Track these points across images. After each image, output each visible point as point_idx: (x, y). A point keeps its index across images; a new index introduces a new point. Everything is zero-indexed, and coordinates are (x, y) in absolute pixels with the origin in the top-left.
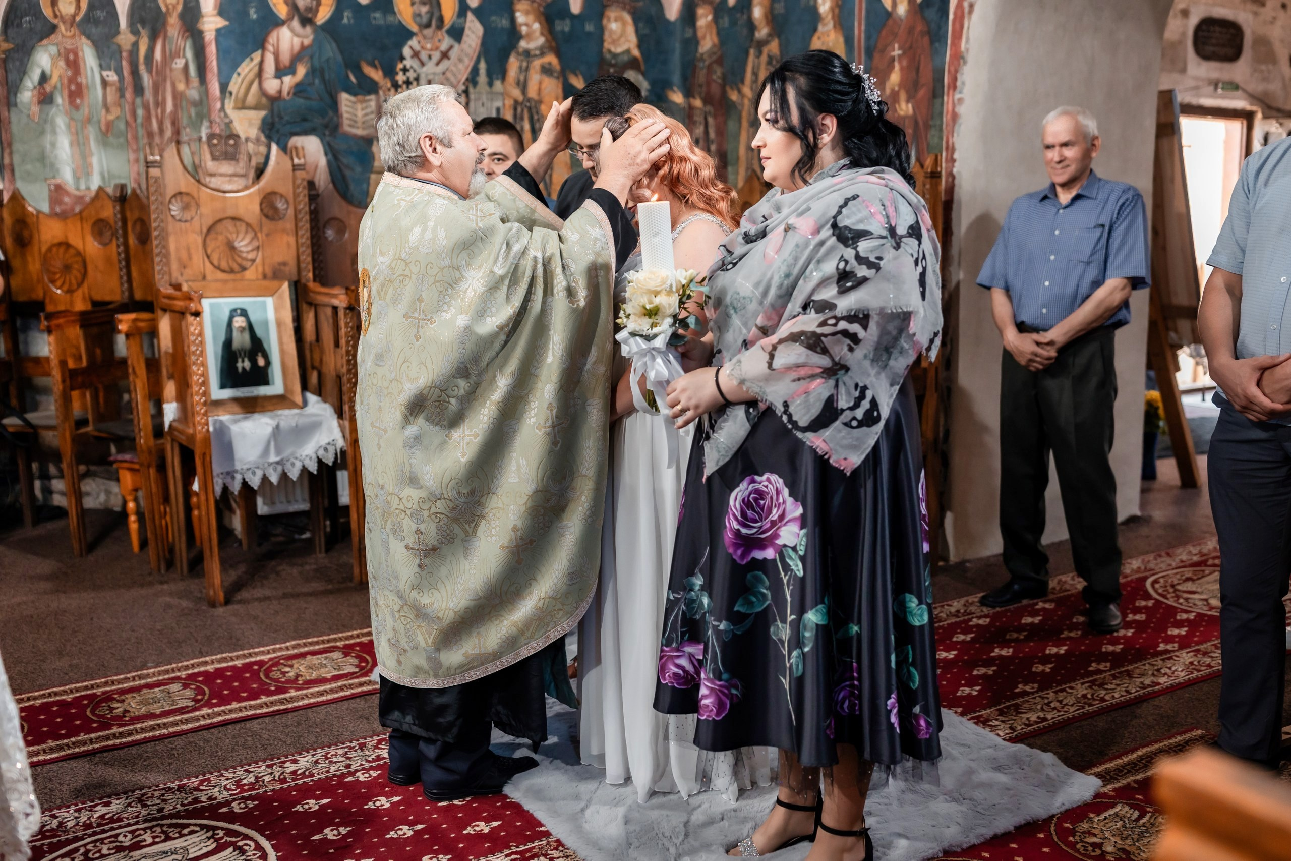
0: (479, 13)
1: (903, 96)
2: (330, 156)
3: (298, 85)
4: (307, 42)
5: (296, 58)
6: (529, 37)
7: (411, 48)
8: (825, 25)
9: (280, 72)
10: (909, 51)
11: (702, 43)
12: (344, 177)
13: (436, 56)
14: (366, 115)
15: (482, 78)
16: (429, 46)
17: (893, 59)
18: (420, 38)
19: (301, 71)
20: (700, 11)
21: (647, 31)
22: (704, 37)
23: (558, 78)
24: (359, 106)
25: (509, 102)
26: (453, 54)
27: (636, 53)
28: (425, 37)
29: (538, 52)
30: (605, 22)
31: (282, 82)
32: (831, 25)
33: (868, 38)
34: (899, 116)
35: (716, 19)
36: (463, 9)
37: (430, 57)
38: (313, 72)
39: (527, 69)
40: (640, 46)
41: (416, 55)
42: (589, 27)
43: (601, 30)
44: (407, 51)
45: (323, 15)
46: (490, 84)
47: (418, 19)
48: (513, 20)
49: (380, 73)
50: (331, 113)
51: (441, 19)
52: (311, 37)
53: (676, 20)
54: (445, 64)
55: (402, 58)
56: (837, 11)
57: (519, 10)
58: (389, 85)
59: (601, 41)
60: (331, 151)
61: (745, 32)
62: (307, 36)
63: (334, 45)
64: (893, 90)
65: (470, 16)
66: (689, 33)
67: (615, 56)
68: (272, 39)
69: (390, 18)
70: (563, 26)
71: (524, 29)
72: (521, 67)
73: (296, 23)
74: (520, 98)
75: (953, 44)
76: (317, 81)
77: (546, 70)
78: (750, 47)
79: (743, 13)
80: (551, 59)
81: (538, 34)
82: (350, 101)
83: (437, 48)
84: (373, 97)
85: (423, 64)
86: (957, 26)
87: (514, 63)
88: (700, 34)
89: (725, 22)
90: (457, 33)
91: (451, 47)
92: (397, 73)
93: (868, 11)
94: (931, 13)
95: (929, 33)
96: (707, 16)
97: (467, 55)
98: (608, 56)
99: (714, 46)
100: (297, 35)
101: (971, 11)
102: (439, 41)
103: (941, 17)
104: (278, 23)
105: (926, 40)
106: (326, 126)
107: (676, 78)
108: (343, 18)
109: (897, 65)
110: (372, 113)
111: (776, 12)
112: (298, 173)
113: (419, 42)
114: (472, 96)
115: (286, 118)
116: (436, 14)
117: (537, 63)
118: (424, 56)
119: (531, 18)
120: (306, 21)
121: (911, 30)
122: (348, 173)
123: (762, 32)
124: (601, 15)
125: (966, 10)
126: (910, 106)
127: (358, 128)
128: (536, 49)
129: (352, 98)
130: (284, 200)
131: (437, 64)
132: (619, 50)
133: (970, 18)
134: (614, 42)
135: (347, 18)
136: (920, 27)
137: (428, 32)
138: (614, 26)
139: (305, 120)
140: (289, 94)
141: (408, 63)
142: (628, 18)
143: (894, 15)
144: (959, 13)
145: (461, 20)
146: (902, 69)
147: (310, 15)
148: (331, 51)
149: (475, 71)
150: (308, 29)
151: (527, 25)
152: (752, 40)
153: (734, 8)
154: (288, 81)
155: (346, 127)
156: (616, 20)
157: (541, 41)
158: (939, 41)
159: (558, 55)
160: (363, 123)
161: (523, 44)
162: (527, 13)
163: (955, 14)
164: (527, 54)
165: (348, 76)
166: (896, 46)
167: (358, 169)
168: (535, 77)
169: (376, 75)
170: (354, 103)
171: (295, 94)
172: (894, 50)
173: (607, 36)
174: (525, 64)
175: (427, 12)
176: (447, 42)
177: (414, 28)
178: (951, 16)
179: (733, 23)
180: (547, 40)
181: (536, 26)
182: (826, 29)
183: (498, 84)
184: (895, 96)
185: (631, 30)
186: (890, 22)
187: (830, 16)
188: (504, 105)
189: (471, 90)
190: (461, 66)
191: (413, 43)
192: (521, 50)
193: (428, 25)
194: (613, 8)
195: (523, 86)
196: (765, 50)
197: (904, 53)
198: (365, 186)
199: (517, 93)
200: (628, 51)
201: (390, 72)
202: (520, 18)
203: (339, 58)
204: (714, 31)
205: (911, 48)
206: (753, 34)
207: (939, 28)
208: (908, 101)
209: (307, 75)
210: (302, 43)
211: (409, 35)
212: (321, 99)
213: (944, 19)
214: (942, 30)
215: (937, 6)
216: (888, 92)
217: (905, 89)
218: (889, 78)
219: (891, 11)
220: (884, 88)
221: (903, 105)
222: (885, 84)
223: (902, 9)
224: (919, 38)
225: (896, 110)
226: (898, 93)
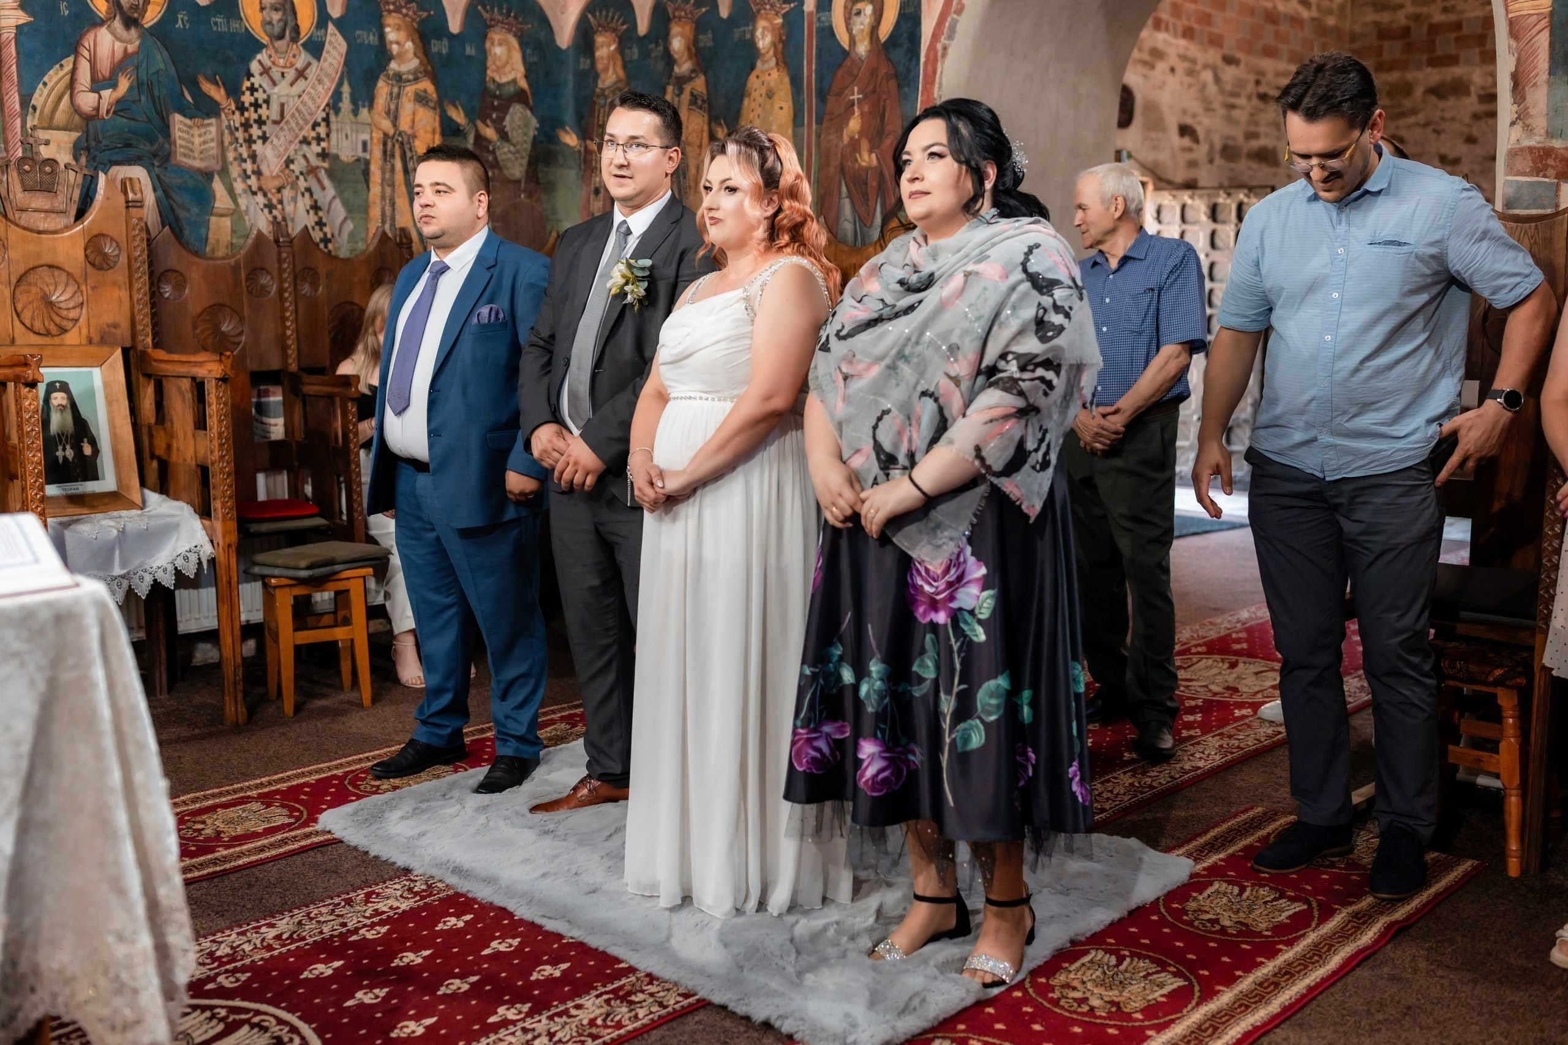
0: (341, 24)
1: (865, 145)
2: (160, 193)
3: (118, 101)
4: (131, 48)
5: (118, 68)
6: (400, 57)
7: (260, 62)
8: (764, 62)
9: (97, 85)
10: (872, 94)
11: (603, 76)
12: (177, 219)
13: (291, 74)
14: (205, 142)
15: (346, 105)
16: (282, 62)
17: (852, 104)
18: (271, 51)
19: (124, 84)
20: (600, 39)
21: (536, 59)
22: (606, 70)
23: (434, 109)
24: (196, 132)
25: (378, 135)
26: (312, 72)
27: (523, 84)
28: (276, 51)
29: (411, 77)
30: (488, 44)
31: (100, 97)
32: (773, 62)
33: (820, 79)
34: (860, 167)
35: (621, 50)
36: (323, 18)
37: (283, 74)
38: (138, 86)
39: (399, 95)
40: (527, 77)
41: (266, 71)
42: (470, 51)
43: (483, 54)
44: (255, 67)
45: (152, 15)
46: (355, 112)
47: (268, 28)
48: (382, 36)
49: (222, 91)
50: (161, 139)
51: (296, 29)
52: (137, 43)
53: (569, 48)
54: (301, 84)
55: (249, 75)
56: (780, 47)
57: (389, 26)
58: (233, 107)
59: (485, 68)
60: (160, 185)
61: (660, 66)
62: (132, 41)
63: (166, 54)
64: (852, 138)
65: (331, 27)
66: (585, 64)
67: (500, 86)
68: (88, 41)
69: (235, 25)
70: (440, 47)
71: (395, 48)
72: (391, 93)
73: (117, 24)
74: (391, 132)
75: (925, 89)
76: (143, 98)
77: (421, 99)
78: (668, 84)
79: (657, 44)
80: (426, 85)
81: (411, 54)
82: (185, 125)
83: (292, 65)
84: (213, 120)
85: (274, 84)
86: (930, 69)
87: (383, 89)
88: (600, 66)
89: (635, 53)
90: (315, 48)
91: (309, 64)
92: (243, 93)
93: (819, 49)
94: (899, 55)
95: (896, 76)
96: (609, 46)
97: (327, 75)
98: (492, 86)
99: (619, 80)
100: (120, 40)
101: (944, 55)
102: (294, 56)
103: (910, 60)
104: (96, 22)
105: (893, 84)
106: (155, 155)
107: (569, 116)
108: (177, 22)
109: (856, 109)
110: (212, 140)
111: (701, 45)
112: (133, 211)
113: (270, 57)
114: (333, 126)
115: (105, 142)
116: (291, 24)
117: (410, 90)
118: (275, 73)
119: (402, 36)
120: (130, 22)
121: (873, 73)
122: (182, 214)
123: (684, 67)
124: (484, 37)
125: (940, 53)
126: (874, 156)
127: (194, 158)
128: (408, 72)
129: (188, 121)
130: (114, 244)
131: (292, 85)
132: (504, 80)
133: (943, 63)
134: (498, 69)
135: (182, 20)
136: (884, 70)
137: (281, 44)
138: (498, 50)
139: (128, 145)
140: (108, 111)
141: (256, 80)
142: (514, 42)
143: (853, 55)
144: (932, 56)
145: (321, 33)
146: (862, 115)
147: (136, 15)
148: (160, 60)
149: (337, 95)
150: (134, 32)
151: (398, 43)
152: (670, 76)
153: (645, 37)
154: (108, 95)
155: (180, 157)
156: (500, 45)
157: (414, 63)
158: (908, 85)
159: (435, 81)
160: (201, 152)
161: (393, 66)
162: (398, 29)
163: (927, 56)
164: (398, 77)
165: (183, 94)
166: (856, 89)
167: (195, 210)
168: (408, 107)
169: (217, 94)
170: (190, 127)
171: (115, 113)
172: (853, 94)
173: (490, 63)
174: (396, 90)
175: (280, 20)
176: (303, 59)
177: (265, 40)
178: (922, 59)
179: (645, 55)
180: (421, 63)
181: (409, 45)
182: (766, 66)
183: (364, 112)
184: (855, 145)
185: (517, 56)
186: (848, 62)
187: (771, 52)
188: (372, 138)
189: (332, 118)
190: (320, 88)
191: (262, 56)
192: (391, 73)
193: (281, 37)
194: (497, 29)
195: (394, 118)
196: (688, 88)
197: (865, 97)
198: (203, 231)
199: (386, 125)
200: (514, 81)
201: (234, 91)
202: (391, 34)
203: (172, 71)
204: (619, 63)
205: (874, 92)
206: (672, 69)
207: (908, 70)
208: (870, 151)
209: (130, 89)
210: (126, 49)
211: (258, 47)
212: (149, 121)
213: (914, 61)
214: (912, 74)
215: (905, 47)
216: (846, 139)
217: (867, 138)
218: (847, 125)
219: (847, 48)
220: (841, 136)
221: (865, 155)
222: (842, 131)
223: (862, 48)
224: (884, 81)
225: (856, 160)
226: (859, 141)
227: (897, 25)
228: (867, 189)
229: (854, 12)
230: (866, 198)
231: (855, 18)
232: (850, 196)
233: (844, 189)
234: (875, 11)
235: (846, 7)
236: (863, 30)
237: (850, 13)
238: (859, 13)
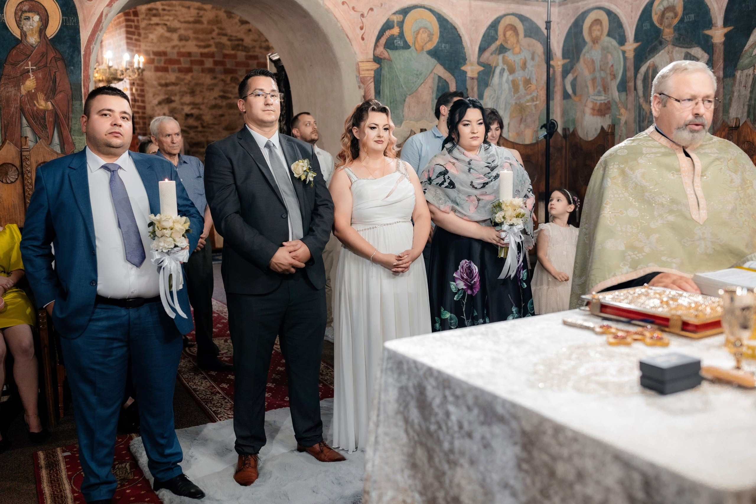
1: (41, 96)
10: (44, 68)
17: (27, 71)
34: (38, 109)
64: (29, 92)
75: (85, 69)
86: (87, 58)
94: (64, 47)
95: (63, 59)
103: (74, 51)
105: (60, 63)
109: (31, 75)
121: (44, 55)
125: (91, 51)
126: (49, 103)
136: (52, 54)
143: (25, 43)
146: (37, 78)
163: (85, 51)
166: (30, 63)
172: (27, 65)
178: (82, 53)
184: (31, 96)
186: (21, 46)
197: (39, 69)
205: (45, 66)
207: (72, 57)
208: (47, 100)
213: (76, 53)
214: (75, 60)
215: (68, 44)
216: (24, 92)
217: (42, 91)
218: (24, 83)
219: (20, 38)
220: (19, 90)
221: (43, 103)
222: (19, 86)
223: (33, 39)
224: (53, 61)
225: (35, 105)
226: (35, 94)
227: (61, 31)
228: (45, 122)
229: (23, 17)
230: (45, 127)
231: (24, 22)
232: (30, 125)
233: (24, 121)
234: (41, 19)
235: (16, 13)
236: (32, 30)
237: (20, 17)
238: (28, 19)
